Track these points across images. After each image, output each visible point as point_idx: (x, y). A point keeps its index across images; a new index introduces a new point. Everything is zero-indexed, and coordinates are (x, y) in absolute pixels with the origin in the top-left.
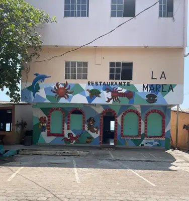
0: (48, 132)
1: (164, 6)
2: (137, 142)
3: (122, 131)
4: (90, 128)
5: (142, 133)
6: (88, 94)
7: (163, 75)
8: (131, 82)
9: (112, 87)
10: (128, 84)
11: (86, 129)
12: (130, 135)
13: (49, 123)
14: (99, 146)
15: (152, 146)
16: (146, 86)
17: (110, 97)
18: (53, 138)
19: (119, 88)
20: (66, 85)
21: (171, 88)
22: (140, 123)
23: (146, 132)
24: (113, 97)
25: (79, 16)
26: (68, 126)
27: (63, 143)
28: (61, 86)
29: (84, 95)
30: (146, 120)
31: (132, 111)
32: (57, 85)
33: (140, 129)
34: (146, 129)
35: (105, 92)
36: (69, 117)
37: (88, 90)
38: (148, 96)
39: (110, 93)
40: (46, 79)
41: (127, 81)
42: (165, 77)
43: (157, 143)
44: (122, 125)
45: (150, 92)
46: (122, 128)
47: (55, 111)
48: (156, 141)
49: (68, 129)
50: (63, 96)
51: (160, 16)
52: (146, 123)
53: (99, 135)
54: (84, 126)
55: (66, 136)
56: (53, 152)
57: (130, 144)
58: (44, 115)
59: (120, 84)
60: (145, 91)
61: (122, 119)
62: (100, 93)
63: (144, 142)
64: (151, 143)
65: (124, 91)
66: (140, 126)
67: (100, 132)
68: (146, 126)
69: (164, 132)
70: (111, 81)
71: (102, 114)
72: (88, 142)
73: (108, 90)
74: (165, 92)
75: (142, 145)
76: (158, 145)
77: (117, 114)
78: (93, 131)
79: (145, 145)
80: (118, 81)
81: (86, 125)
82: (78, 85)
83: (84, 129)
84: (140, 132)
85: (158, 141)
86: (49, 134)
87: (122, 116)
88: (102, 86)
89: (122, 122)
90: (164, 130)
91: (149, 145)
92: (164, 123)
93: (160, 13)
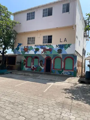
0: (26, 66)
1: (65, 7)
2: (60, 72)
3: (54, 66)
4: (41, 65)
5: (62, 68)
6: (35, 50)
7: (65, 40)
8: (51, 44)
9: (44, 47)
10: (50, 45)
11: (39, 65)
12: (57, 68)
13: (27, 62)
14: (44, 73)
15: (67, 74)
16: (57, 45)
17: (43, 51)
18: (28, 68)
19: (46, 47)
20: (27, 47)
21: (69, 46)
22: (62, 63)
23: (64, 67)
24: (44, 51)
25: (31, 19)
26: (33, 63)
27: (31, 71)
28: (26, 47)
29: (33, 50)
30: (64, 61)
31: (58, 57)
32: (25, 47)
33: (62, 66)
34: (64, 66)
35: (41, 49)
36: (33, 60)
37: (35, 48)
38: (58, 50)
39: (43, 49)
40: (21, 45)
41: (49, 44)
42: (66, 41)
43: (70, 73)
44: (54, 64)
45: (59, 48)
46: (54, 65)
47: (29, 58)
48: (69, 72)
49: (33, 65)
50: (26, 51)
51: (63, 12)
52: (64, 63)
53: (44, 68)
54: (38, 64)
55: (32, 68)
56: (22, 74)
57: (57, 73)
58: (25, 59)
59: (47, 45)
60: (57, 48)
61: (54, 61)
62: (39, 49)
63: (63, 72)
64: (67, 73)
65: (48, 48)
66: (62, 64)
67: (45, 66)
68: (64, 64)
69: (73, 68)
70: (43, 44)
71: (45, 58)
72: (40, 71)
73: (42, 48)
74: (66, 48)
75: (63, 74)
76: (70, 74)
77: (52, 58)
78: (42, 66)
79: (64, 74)
80: (46, 44)
81: (39, 63)
82: (31, 47)
83: (38, 65)
84: (61, 67)
85: (70, 72)
86: (26, 67)
87: (54, 60)
88: (40, 47)
89: (54, 62)
90: (73, 67)
91: (66, 74)
92: (73, 63)
93: (63, 11)
